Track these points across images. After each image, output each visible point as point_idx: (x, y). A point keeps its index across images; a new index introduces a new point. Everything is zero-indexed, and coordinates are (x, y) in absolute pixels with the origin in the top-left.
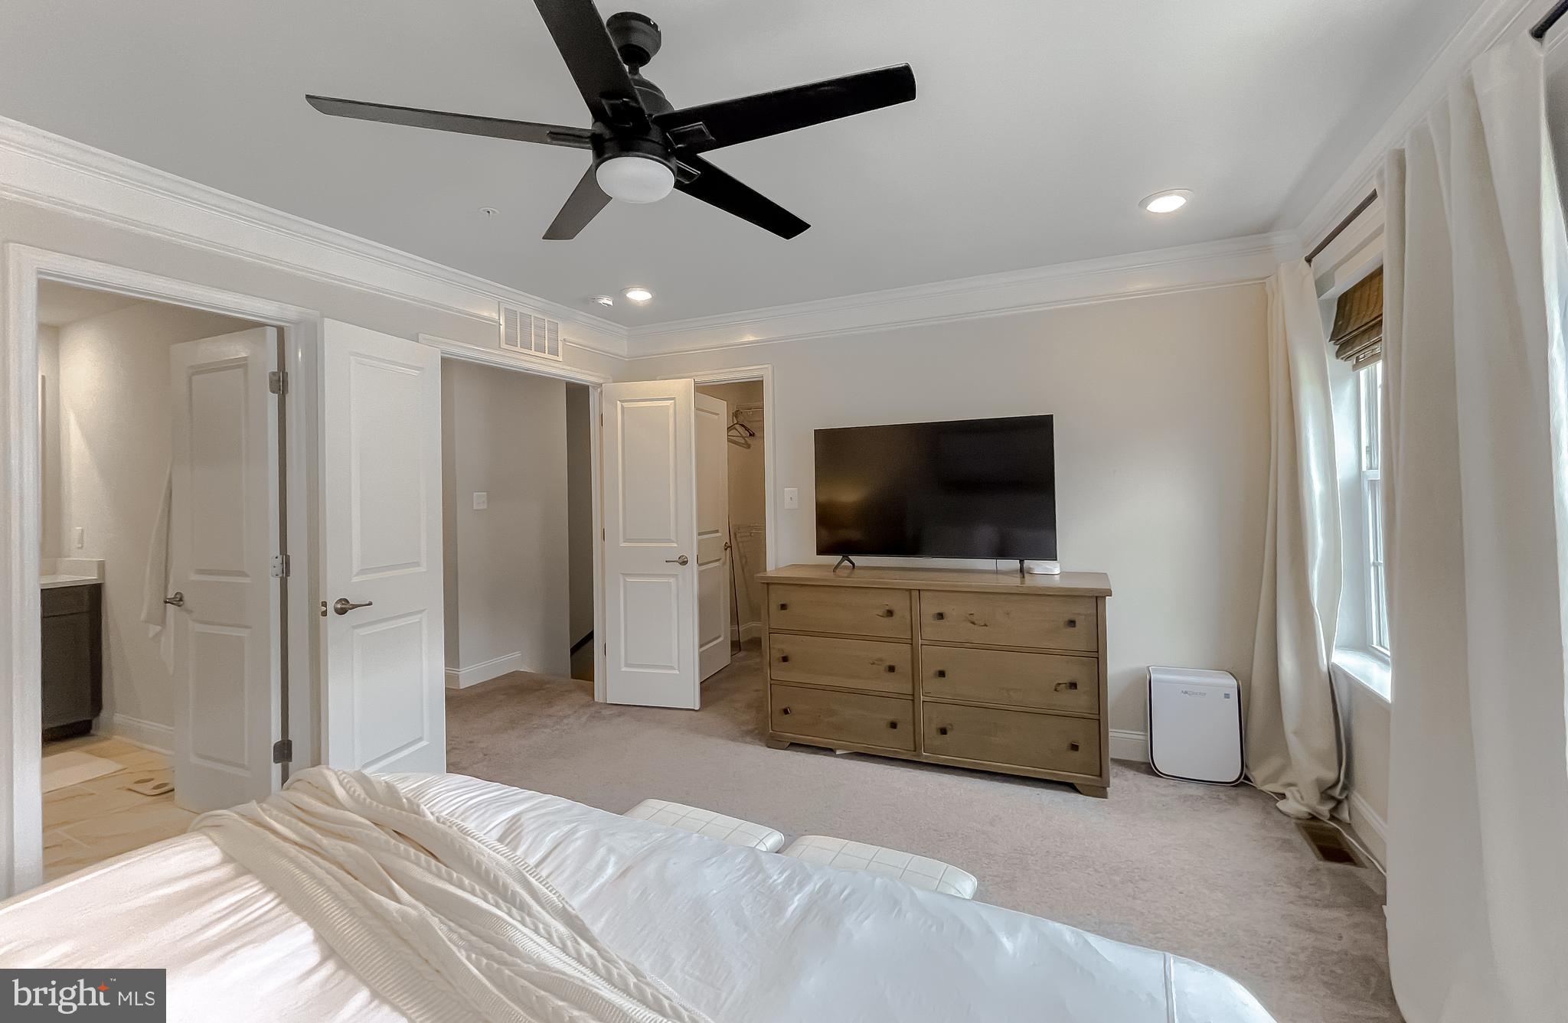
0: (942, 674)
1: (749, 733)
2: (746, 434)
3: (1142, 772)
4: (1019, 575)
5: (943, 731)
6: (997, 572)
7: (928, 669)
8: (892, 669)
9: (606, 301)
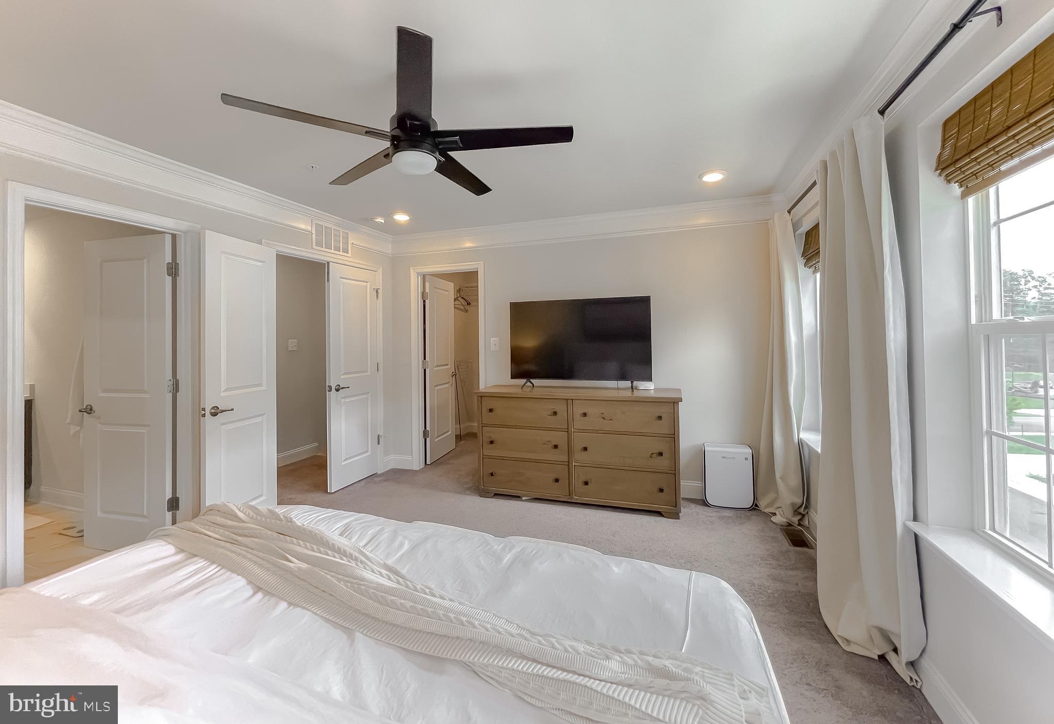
0: (585, 449)
1: (469, 489)
2: (464, 303)
3: (700, 505)
4: (631, 390)
5: (586, 483)
6: (618, 389)
7: (577, 445)
8: (556, 447)
9: (380, 220)
